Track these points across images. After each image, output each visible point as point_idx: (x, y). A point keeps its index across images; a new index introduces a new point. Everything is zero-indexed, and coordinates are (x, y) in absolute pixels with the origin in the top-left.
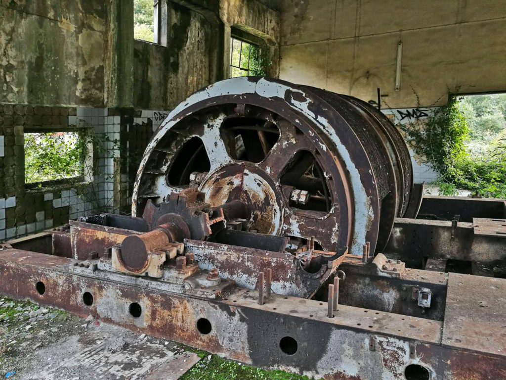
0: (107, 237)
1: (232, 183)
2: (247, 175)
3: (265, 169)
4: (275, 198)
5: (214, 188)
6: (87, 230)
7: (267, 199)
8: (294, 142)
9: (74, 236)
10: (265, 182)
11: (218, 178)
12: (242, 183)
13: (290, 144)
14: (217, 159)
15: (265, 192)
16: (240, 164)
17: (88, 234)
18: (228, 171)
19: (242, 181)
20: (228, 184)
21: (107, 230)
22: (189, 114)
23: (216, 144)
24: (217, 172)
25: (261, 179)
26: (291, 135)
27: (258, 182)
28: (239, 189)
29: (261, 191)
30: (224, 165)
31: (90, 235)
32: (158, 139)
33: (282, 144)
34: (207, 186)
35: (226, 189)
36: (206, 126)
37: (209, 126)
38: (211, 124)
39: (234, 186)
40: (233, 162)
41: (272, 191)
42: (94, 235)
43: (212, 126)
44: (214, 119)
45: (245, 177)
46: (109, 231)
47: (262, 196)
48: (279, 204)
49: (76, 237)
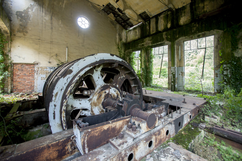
0: (110, 126)
1: (105, 92)
2: (111, 88)
3: (117, 86)
4: (120, 95)
5: (98, 96)
6: (97, 128)
7: (117, 96)
8: (124, 77)
9: (85, 137)
10: (117, 90)
11: (100, 91)
12: (109, 92)
13: (123, 77)
14: (99, 84)
15: (117, 94)
16: (109, 85)
17: (97, 131)
18: (104, 88)
19: (109, 91)
20: (104, 93)
21: (111, 123)
22: (97, 65)
23: (99, 78)
24: (100, 89)
25: (115, 89)
26: (123, 74)
27: (115, 90)
28: (108, 94)
29: (116, 93)
30: (102, 85)
31: (99, 130)
32: (80, 76)
33: (121, 77)
34: (95, 95)
35: (103, 95)
36: (95, 70)
37: (96, 71)
38: (97, 69)
39: (106, 93)
40: (106, 84)
41: (119, 93)
42: (102, 129)
43: (97, 70)
44: (98, 67)
45: (110, 89)
46: (112, 122)
47: (116, 95)
48: (121, 97)
49: (86, 137)
